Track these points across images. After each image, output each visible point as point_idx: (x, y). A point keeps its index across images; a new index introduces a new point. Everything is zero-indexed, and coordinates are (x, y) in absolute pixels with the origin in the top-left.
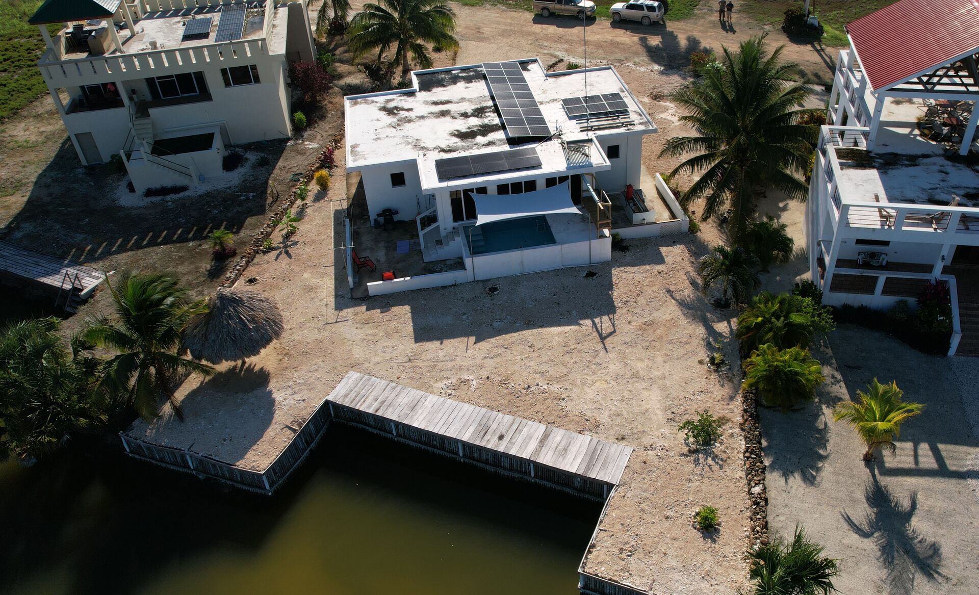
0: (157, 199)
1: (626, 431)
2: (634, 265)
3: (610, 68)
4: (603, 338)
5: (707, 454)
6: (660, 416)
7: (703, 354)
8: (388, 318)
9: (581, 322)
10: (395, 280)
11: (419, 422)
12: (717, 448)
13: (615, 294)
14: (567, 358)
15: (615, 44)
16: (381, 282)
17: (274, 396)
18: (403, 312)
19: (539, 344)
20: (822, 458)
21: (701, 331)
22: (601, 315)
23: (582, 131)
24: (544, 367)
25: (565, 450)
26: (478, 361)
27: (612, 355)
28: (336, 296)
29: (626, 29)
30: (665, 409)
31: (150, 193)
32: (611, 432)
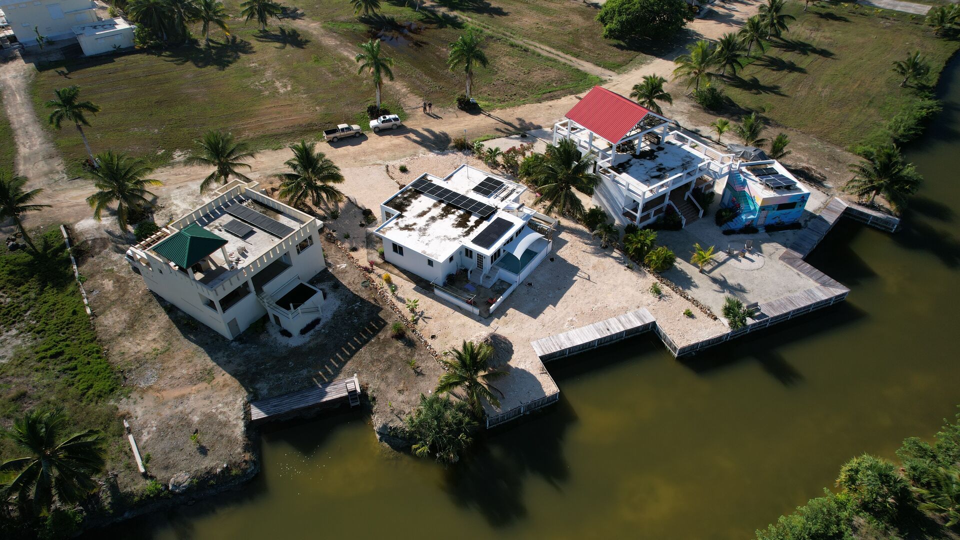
0: (312, 332)
1: (637, 304)
2: (561, 248)
3: (464, 166)
4: (589, 280)
5: (664, 296)
6: (638, 294)
7: (623, 267)
8: (511, 317)
9: (574, 279)
10: (498, 301)
11: (578, 342)
12: (663, 293)
13: (570, 261)
14: (588, 293)
15: (396, 146)
16: (494, 305)
17: (520, 368)
18: (511, 311)
19: (574, 294)
20: (691, 278)
21: (611, 259)
22: (577, 272)
23: (502, 201)
24: (587, 300)
25: (630, 321)
26: (565, 312)
27: (599, 283)
28: (478, 321)
29: (389, 135)
30: (637, 291)
31: (303, 332)
32: (633, 307)
